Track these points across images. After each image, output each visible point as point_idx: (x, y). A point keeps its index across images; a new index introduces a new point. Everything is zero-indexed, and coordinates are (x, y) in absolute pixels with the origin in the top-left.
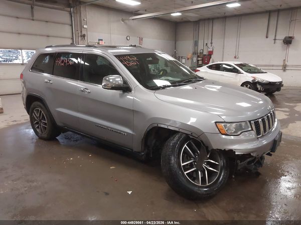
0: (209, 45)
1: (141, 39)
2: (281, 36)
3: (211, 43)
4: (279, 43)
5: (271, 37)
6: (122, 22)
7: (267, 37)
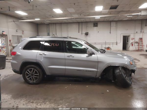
0: (55, 35)
1: (23, 31)
2: (84, 32)
3: (56, 34)
4: (84, 35)
5: (80, 32)
6: (14, 23)
7: (79, 32)
